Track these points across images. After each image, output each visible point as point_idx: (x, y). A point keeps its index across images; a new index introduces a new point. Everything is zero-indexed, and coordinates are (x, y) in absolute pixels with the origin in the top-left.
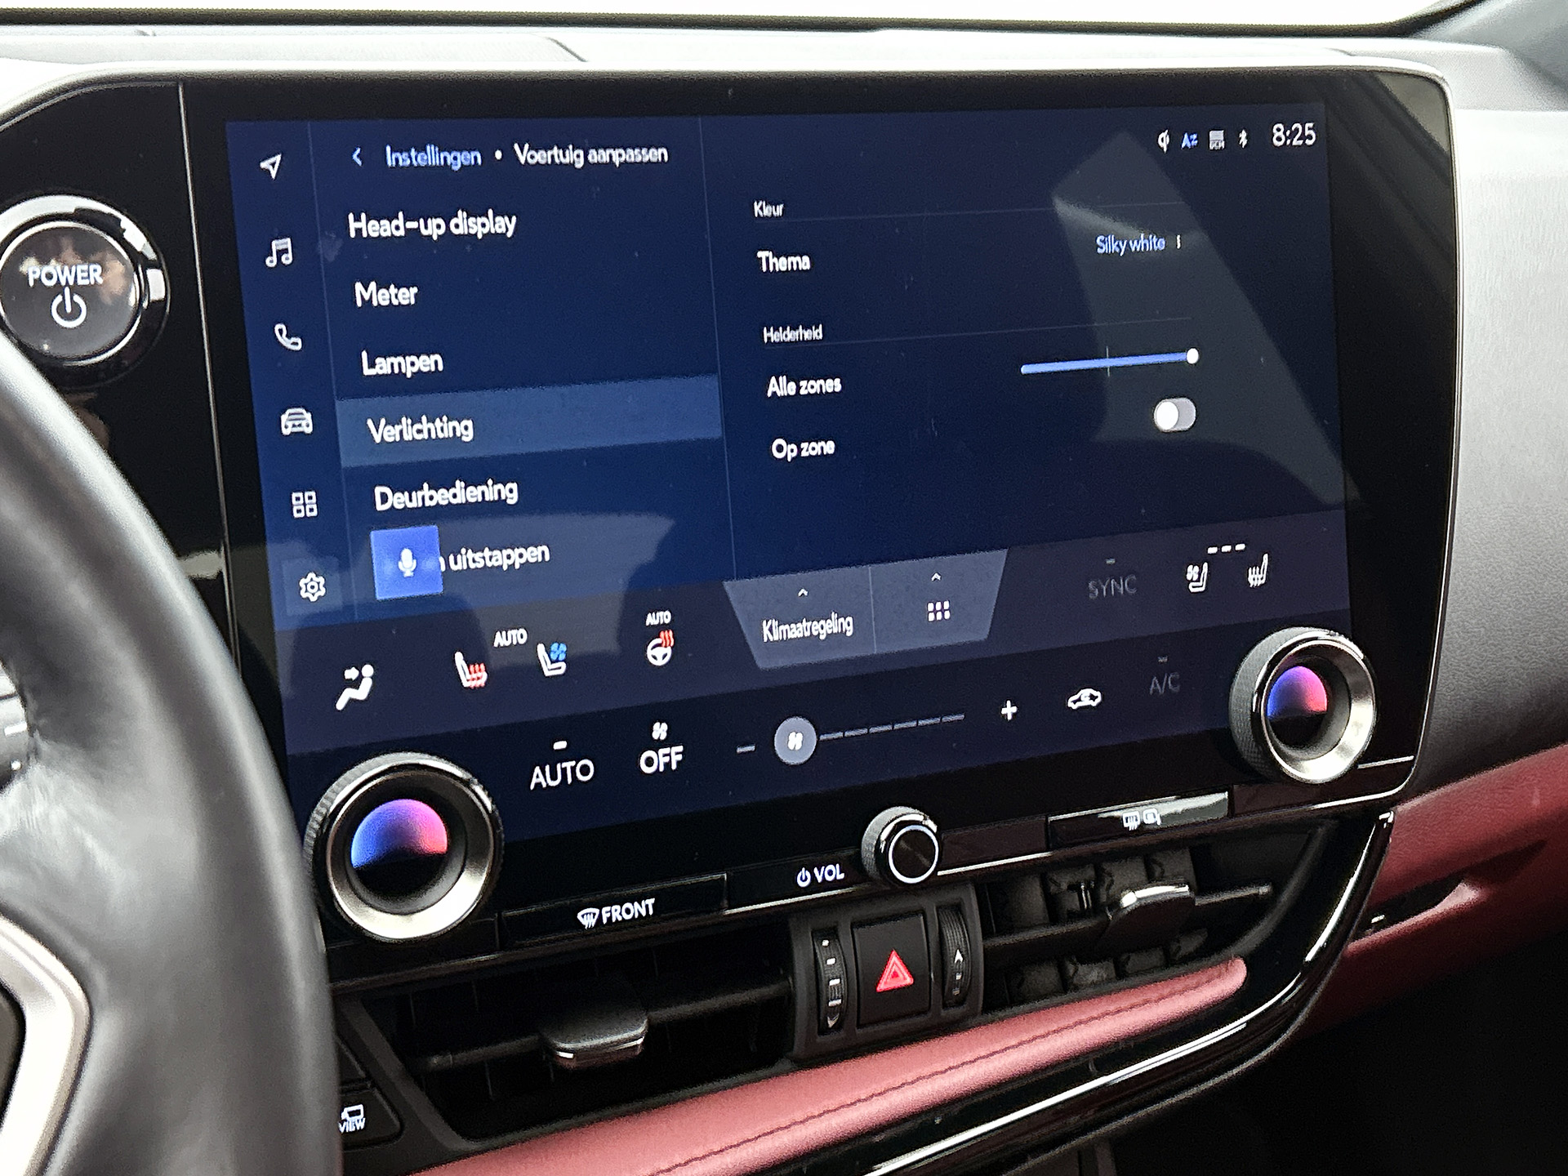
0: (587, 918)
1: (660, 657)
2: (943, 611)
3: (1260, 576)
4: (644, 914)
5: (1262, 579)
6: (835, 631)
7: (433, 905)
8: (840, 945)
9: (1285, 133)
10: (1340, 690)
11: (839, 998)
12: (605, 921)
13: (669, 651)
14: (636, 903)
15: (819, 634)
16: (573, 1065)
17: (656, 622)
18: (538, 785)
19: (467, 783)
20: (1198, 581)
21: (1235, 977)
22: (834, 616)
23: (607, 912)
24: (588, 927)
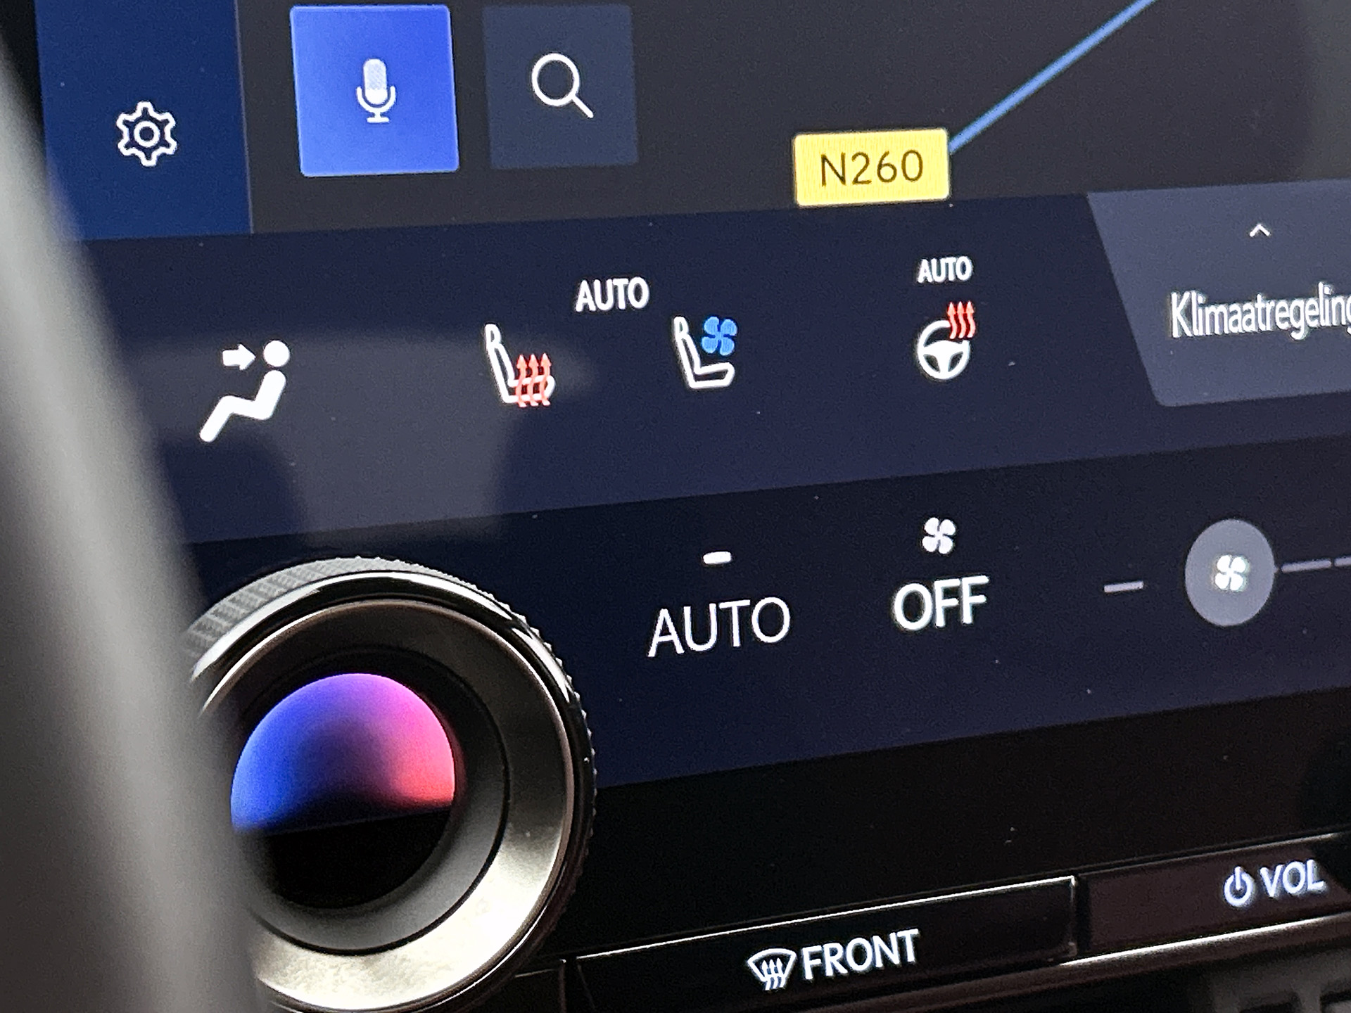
0: (769, 970)
1: (944, 363)
4: (895, 958)
6: (1325, 323)
12: (809, 975)
13: (965, 348)
14: (877, 940)
15: (1291, 328)
18: (666, 647)
22: (1324, 289)
23: (813, 956)
24: (767, 988)
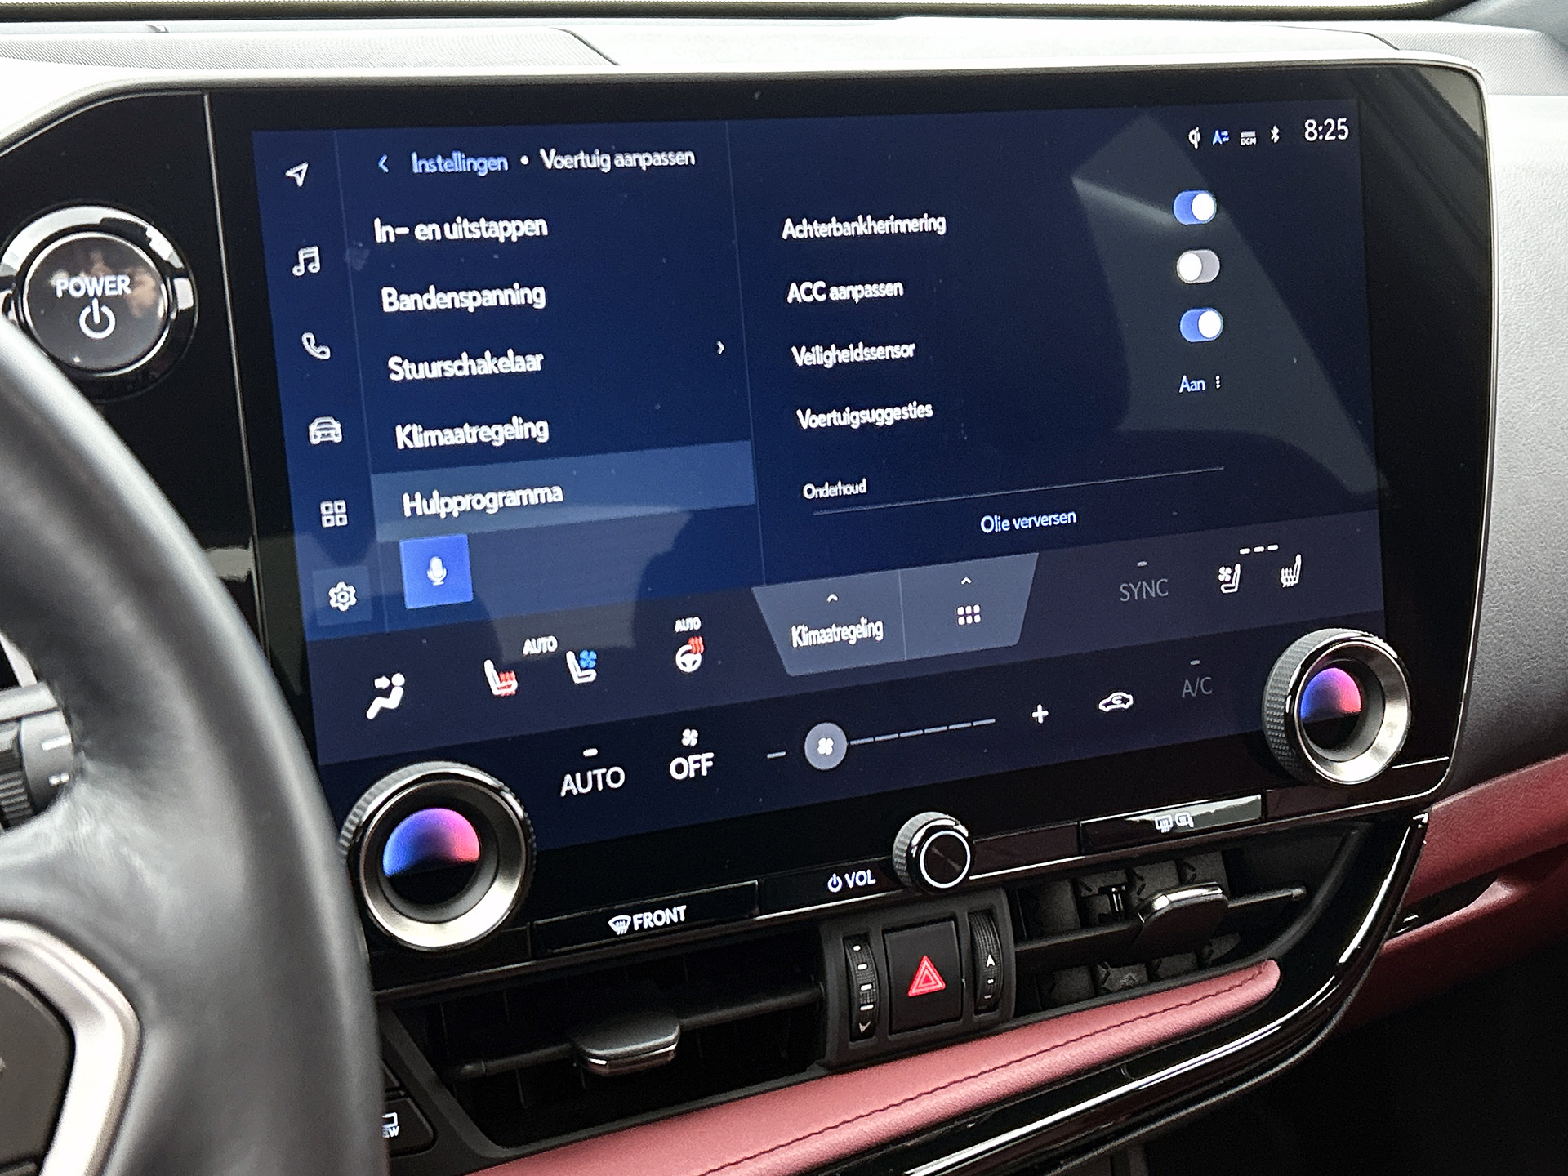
0: (619, 925)
1: (689, 664)
2: (973, 614)
3: (1293, 578)
4: (676, 920)
5: (1295, 579)
6: (865, 636)
7: (465, 913)
8: (871, 948)
9: (1317, 129)
10: (1374, 693)
11: (870, 1004)
12: (636, 928)
13: (698, 658)
14: (667, 910)
15: (849, 639)
16: (606, 1071)
17: (686, 629)
18: (569, 792)
19: (498, 791)
20: (1230, 582)
21: (1268, 980)
22: (863, 621)
23: (639, 919)
24: (618, 934)
